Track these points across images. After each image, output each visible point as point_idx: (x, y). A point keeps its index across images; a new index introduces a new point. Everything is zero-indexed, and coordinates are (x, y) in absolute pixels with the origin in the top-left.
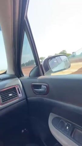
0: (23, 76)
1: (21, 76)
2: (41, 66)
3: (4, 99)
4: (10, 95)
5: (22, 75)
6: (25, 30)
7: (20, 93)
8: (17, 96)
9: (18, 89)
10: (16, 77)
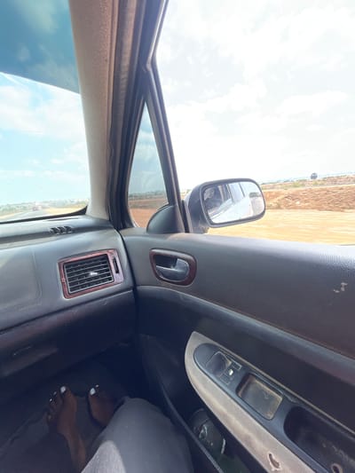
0: (131, 226)
1: (125, 227)
2: (182, 204)
3: (76, 283)
4: (92, 274)
5: (128, 225)
6: (146, 100)
7: (117, 272)
8: (110, 279)
9: (115, 261)
10: (110, 228)
